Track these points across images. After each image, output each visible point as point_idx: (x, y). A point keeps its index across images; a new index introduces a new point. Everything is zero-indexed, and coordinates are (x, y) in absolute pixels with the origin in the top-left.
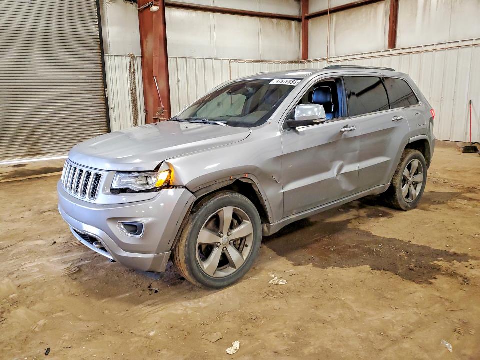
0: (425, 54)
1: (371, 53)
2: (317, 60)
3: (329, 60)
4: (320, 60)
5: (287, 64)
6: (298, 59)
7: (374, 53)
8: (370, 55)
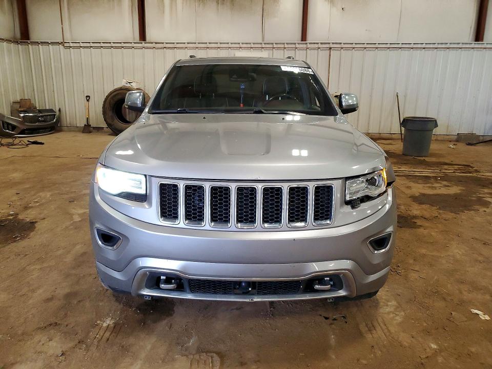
0: (178, 50)
1: (121, 43)
2: (48, 43)
3: (66, 45)
4: (52, 43)
5: (5, 43)
6: (15, 38)
7: (124, 43)
8: (119, 45)
